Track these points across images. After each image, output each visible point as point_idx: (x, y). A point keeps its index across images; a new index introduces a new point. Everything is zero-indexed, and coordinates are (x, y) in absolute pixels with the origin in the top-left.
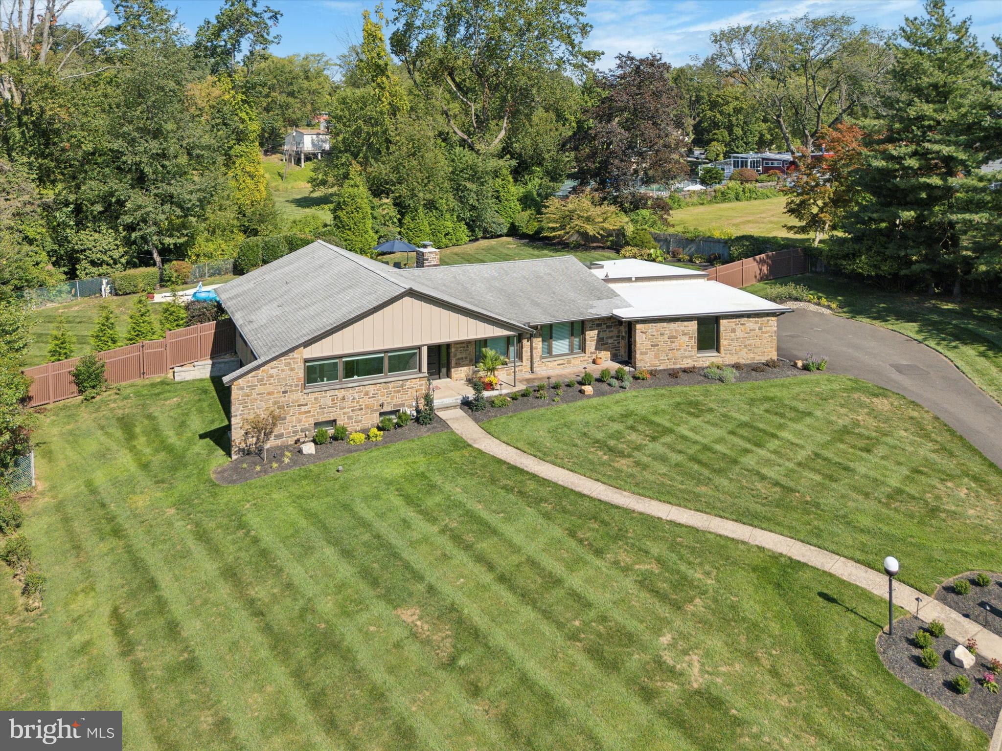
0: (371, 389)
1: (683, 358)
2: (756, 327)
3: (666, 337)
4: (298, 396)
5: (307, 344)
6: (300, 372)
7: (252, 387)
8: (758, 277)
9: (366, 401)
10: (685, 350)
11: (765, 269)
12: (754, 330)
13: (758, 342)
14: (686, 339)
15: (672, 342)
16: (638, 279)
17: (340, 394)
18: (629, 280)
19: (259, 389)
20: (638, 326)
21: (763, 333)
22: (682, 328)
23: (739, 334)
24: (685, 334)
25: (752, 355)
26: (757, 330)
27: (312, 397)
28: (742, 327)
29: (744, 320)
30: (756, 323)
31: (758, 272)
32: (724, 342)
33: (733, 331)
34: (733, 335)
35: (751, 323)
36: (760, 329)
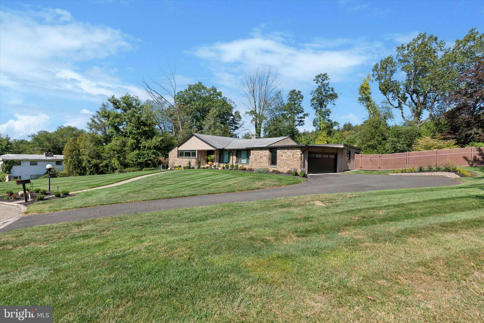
1: (264, 166)
2: (291, 154)
3: (259, 156)
5: (178, 146)
6: (177, 153)
10: (265, 163)
12: (290, 156)
14: (265, 158)
15: (261, 159)
20: (251, 151)
21: (294, 158)
22: (264, 153)
23: (284, 158)
24: (265, 156)
26: (291, 156)
28: (285, 154)
29: (286, 151)
30: (291, 152)
32: (278, 161)
33: (282, 156)
34: (281, 158)
35: (289, 153)
36: (293, 156)
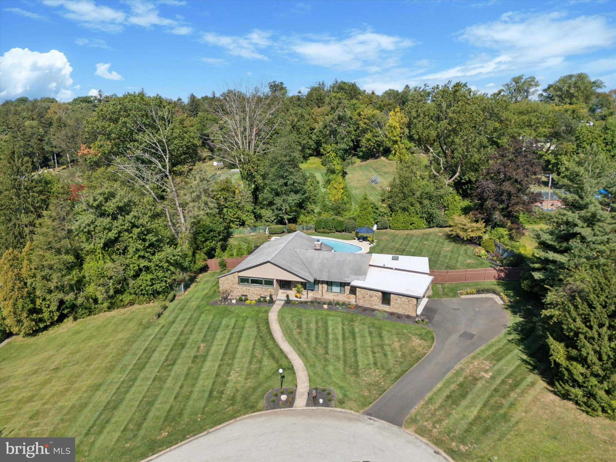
0: (258, 289)
1: (375, 305)
2: (407, 301)
3: (368, 295)
4: (237, 286)
5: (239, 272)
6: (237, 279)
7: (224, 281)
8: (496, 277)
9: (256, 292)
10: (376, 302)
11: (502, 275)
13: (407, 307)
14: (377, 298)
15: (370, 298)
16: (396, 269)
17: (249, 288)
18: (392, 269)
19: (226, 282)
20: (357, 289)
23: (399, 301)
24: (376, 296)
25: (404, 311)
27: (240, 287)
28: (400, 299)
29: (401, 297)
30: (407, 299)
31: (497, 275)
32: (392, 303)
33: (396, 300)
35: (404, 299)
36: (408, 302)
